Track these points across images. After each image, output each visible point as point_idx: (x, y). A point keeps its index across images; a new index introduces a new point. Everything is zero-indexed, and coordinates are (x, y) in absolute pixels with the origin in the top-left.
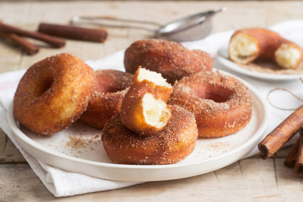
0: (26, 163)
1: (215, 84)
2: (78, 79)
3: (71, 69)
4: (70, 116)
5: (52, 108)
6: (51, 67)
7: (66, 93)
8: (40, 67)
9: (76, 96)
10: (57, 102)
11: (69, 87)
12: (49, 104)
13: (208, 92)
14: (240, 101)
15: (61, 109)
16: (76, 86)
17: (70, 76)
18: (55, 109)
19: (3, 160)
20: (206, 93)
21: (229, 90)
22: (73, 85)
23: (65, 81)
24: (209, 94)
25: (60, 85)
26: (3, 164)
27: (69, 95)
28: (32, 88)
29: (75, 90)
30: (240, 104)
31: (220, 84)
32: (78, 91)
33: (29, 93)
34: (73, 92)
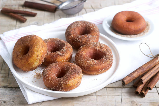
0: (19, 88)
1: (97, 49)
2: (40, 50)
3: (37, 45)
4: (37, 66)
5: (29, 63)
6: (28, 42)
7: (35, 56)
8: (23, 41)
9: (39, 58)
10: (31, 60)
11: (36, 54)
12: (27, 61)
13: (94, 52)
14: (106, 60)
15: (33, 63)
16: (39, 53)
17: (37, 49)
18: (30, 63)
19: (7, 86)
20: (93, 53)
21: (103, 53)
22: (37, 53)
23: (35, 51)
24: (95, 53)
25: (32, 53)
26: (7, 88)
27: (36, 57)
28: (20, 49)
29: (39, 55)
30: (106, 61)
31: (100, 49)
32: (40, 55)
33: (19, 52)
34: (38, 56)
